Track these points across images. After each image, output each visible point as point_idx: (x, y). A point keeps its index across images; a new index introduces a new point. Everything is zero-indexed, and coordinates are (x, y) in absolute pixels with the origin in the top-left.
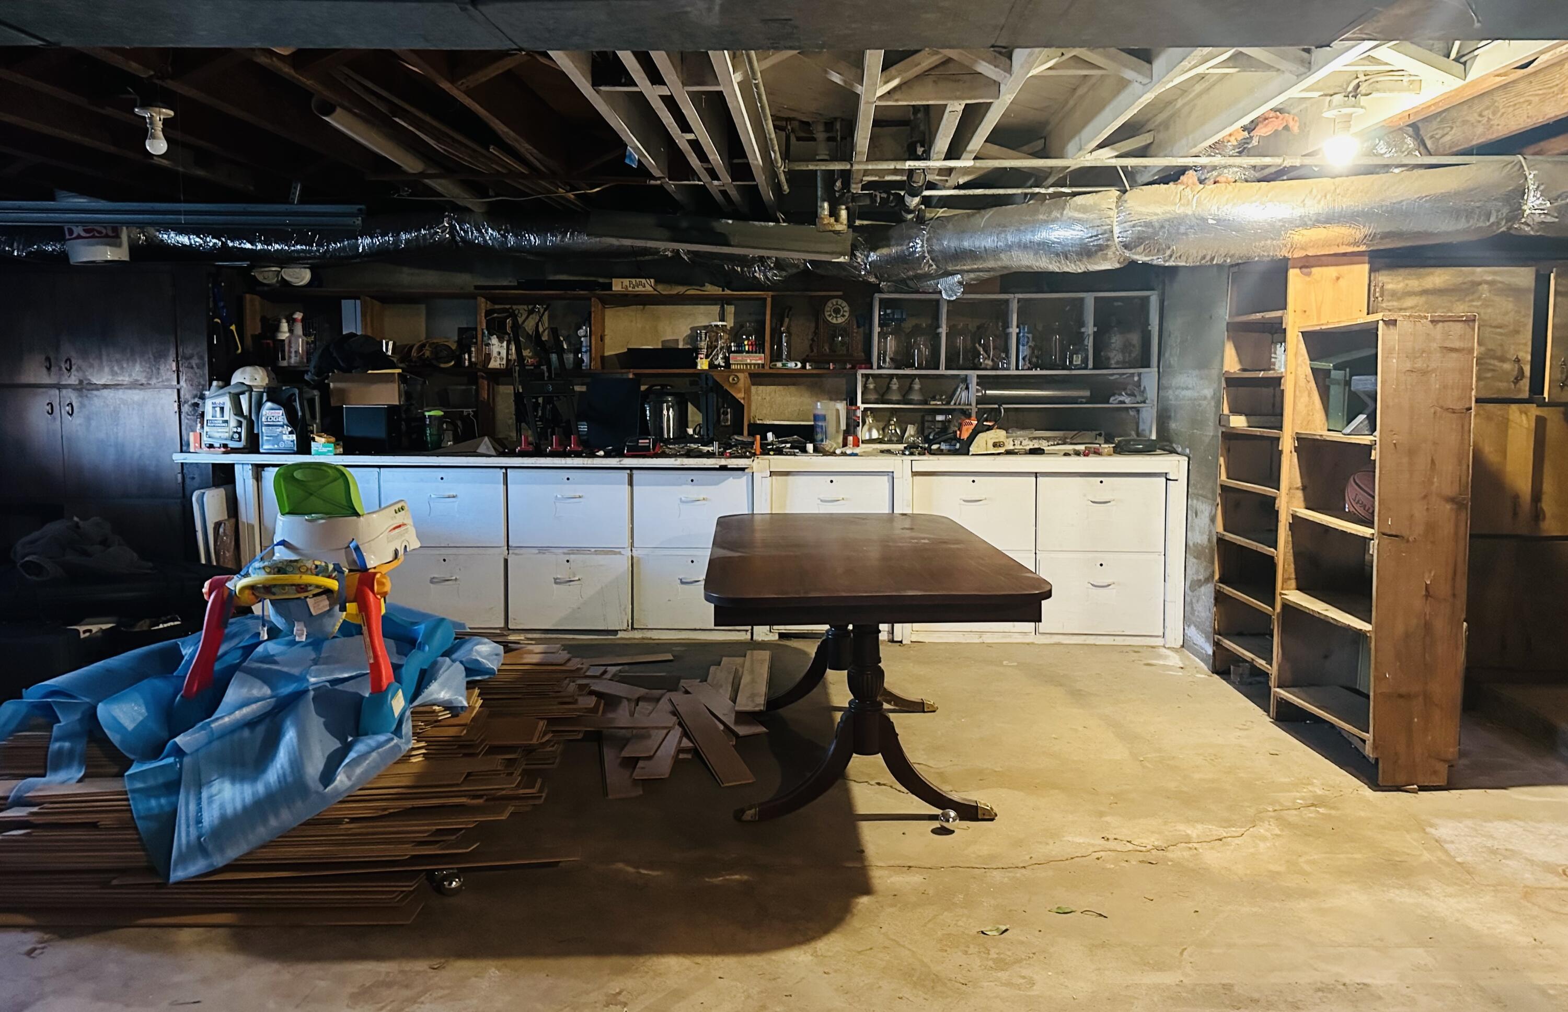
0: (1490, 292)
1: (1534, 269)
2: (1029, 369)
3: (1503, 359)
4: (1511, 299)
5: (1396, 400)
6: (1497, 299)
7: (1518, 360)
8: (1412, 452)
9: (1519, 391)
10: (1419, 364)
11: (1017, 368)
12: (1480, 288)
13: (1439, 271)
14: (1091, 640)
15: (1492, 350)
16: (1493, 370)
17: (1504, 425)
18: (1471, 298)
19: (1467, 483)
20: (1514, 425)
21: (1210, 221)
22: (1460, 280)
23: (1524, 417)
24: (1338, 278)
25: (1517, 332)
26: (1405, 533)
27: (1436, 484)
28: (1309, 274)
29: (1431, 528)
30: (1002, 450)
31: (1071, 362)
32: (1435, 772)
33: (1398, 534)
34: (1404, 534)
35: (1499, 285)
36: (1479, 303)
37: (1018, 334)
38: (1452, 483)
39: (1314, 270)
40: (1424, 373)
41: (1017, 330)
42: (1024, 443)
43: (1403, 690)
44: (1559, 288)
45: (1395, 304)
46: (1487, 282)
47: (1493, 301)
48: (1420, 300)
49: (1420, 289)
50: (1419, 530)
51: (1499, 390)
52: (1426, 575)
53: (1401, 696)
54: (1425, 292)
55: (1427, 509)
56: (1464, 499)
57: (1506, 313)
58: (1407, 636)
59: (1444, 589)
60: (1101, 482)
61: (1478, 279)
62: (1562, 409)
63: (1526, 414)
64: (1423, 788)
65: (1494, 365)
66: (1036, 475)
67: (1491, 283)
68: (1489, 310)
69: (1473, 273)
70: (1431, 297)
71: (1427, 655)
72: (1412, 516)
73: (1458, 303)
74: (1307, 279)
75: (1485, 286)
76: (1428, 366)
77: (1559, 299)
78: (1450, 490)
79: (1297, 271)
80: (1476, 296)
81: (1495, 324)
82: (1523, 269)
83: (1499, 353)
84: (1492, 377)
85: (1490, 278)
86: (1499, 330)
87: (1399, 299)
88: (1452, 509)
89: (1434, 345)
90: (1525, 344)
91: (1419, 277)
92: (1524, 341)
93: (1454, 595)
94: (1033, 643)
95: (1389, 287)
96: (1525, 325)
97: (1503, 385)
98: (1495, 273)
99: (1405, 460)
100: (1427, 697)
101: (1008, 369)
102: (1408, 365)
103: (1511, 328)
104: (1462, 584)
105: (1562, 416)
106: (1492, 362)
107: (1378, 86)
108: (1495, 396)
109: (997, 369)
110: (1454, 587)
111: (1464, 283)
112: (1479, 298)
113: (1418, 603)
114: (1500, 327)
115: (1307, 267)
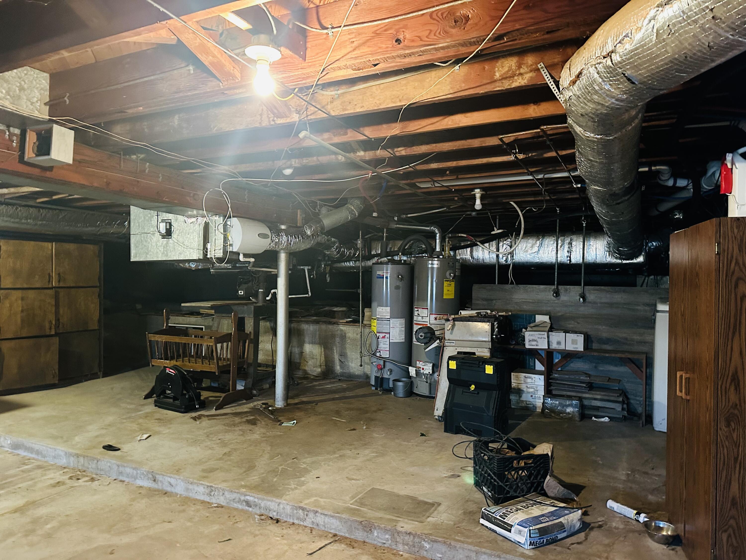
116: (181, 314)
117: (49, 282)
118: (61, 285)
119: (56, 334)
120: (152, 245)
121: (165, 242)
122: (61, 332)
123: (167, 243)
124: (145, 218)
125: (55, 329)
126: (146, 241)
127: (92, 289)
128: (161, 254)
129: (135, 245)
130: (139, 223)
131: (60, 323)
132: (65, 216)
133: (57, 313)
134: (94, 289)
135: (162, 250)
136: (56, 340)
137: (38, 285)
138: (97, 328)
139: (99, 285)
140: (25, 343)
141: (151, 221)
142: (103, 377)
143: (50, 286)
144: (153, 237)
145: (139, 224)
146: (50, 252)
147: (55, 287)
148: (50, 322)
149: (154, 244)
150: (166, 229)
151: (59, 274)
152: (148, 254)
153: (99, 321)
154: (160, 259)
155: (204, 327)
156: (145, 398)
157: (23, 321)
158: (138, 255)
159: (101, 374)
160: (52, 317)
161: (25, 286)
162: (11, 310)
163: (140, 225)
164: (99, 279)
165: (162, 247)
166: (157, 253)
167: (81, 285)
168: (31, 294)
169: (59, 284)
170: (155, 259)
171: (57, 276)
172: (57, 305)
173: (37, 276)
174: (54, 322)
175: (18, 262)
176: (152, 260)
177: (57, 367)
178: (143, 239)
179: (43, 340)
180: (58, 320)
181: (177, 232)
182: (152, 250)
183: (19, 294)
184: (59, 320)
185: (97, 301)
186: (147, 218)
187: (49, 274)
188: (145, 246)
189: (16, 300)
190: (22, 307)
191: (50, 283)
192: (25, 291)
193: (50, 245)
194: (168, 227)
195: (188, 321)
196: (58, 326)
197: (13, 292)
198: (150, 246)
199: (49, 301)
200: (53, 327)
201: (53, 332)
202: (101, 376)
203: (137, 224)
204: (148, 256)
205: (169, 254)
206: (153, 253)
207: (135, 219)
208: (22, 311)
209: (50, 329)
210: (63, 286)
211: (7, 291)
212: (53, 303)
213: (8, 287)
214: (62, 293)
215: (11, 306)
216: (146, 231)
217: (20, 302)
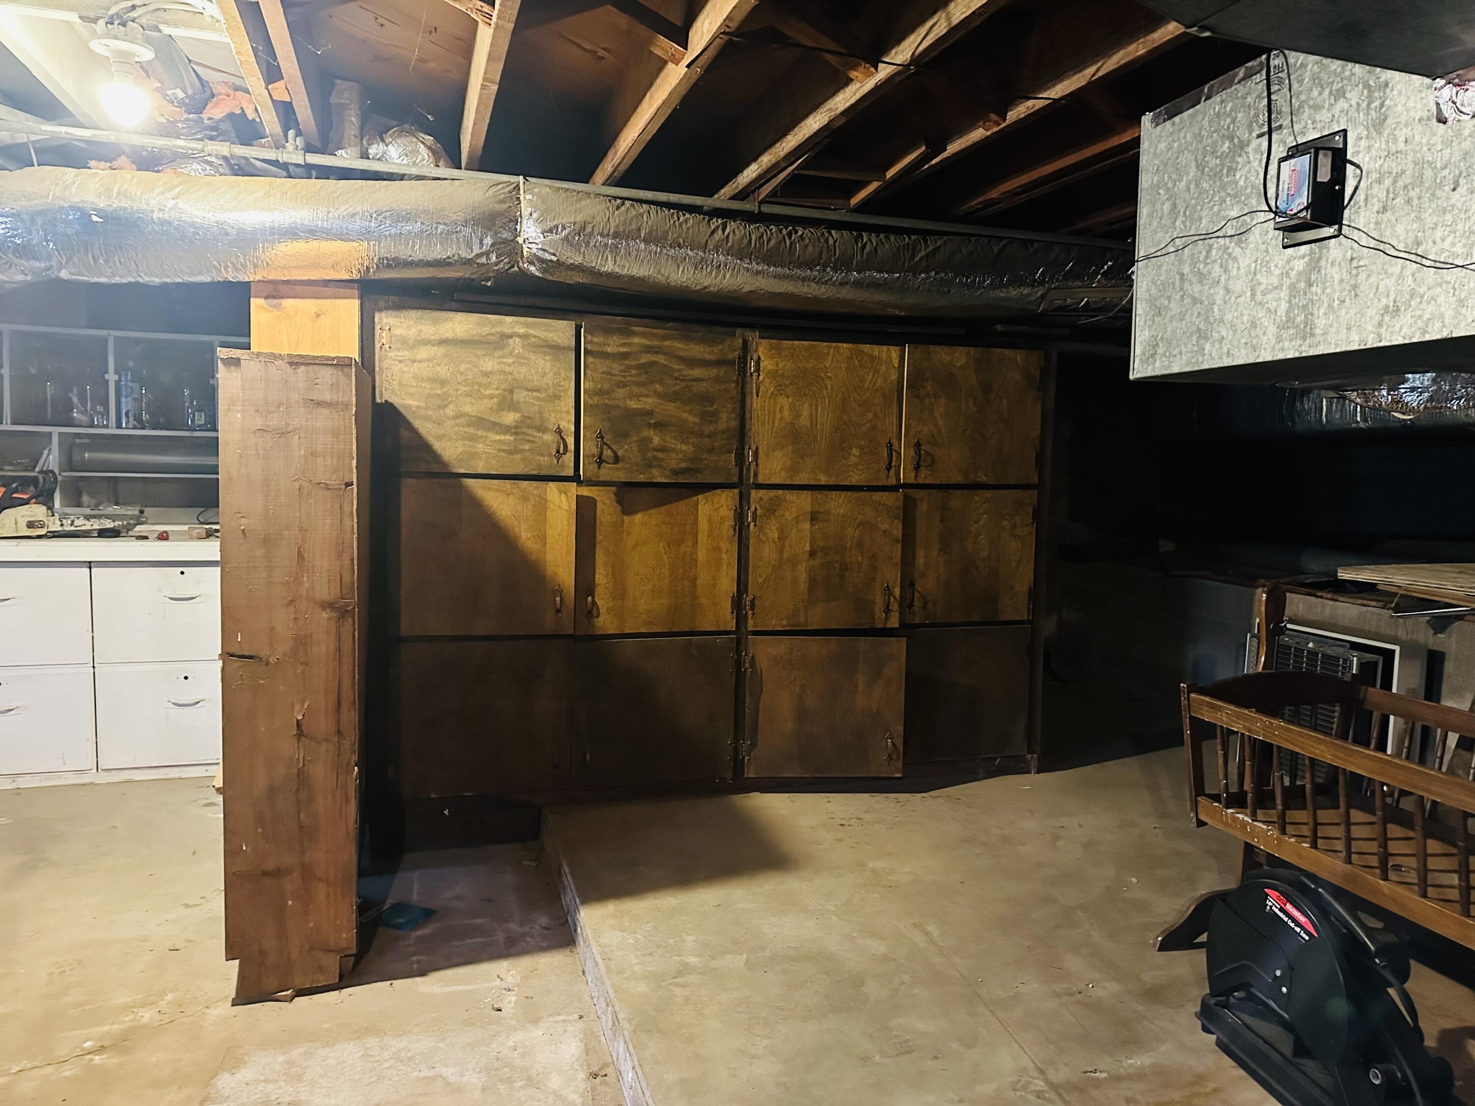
0: (523, 347)
1: (573, 323)
2: (135, 428)
3: (542, 429)
4: (547, 358)
5: (243, 471)
6: (532, 356)
7: (559, 431)
8: (268, 541)
9: (563, 466)
10: (275, 421)
11: (119, 426)
12: (511, 341)
13: (460, 316)
14: (175, 773)
15: (529, 418)
16: (533, 442)
17: (542, 506)
18: (501, 353)
19: (353, 583)
20: (552, 506)
21: (95, 218)
22: (486, 330)
23: (563, 497)
24: (318, 315)
25: (556, 397)
26: (264, 652)
27: (306, 585)
28: (278, 307)
29: (301, 642)
30: (42, 532)
31: (193, 421)
32: (321, 969)
33: (253, 654)
34: (261, 654)
35: (533, 339)
36: (511, 360)
37: (118, 383)
38: (329, 581)
39: (288, 303)
40: (283, 433)
41: (116, 377)
42: (76, 523)
43: (271, 864)
44: (589, 347)
45: (406, 353)
46: (519, 336)
47: (527, 359)
48: (440, 351)
49: (437, 337)
50: (283, 648)
51: (540, 466)
52: (297, 708)
53: (266, 874)
54: (444, 342)
55: (296, 619)
56: (347, 605)
57: (544, 375)
58: (272, 791)
59: (323, 725)
60: (182, 573)
61: (508, 331)
62: (614, 489)
63: (566, 493)
64: (301, 993)
65: (532, 436)
66: (90, 565)
67: (524, 337)
68: (524, 370)
69: (501, 323)
70: (450, 348)
71: (302, 814)
72: (272, 629)
73: (487, 359)
74: (275, 313)
75: (517, 340)
76: (287, 424)
77: (590, 359)
78: (325, 590)
79: (261, 301)
80: (507, 351)
81: (531, 385)
82: (560, 322)
83: (538, 423)
84: (531, 450)
85: (522, 331)
86: (535, 394)
87: (412, 347)
88: (329, 619)
89: (295, 397)
90: (568, 412)
91: (435, 322)
92: (565, 409)
93: (339, 732)
94: (92, 783)
95: (397, 332)
96: (566, 390)
97: (544, 460)
98: (527, 325)
99: (260, 553)
100: (307, 872)
101: (107, 427)
102: (259, 422)
103: (551, 391)
104: (351, 718)
105: (613, 496)
106: (530, 431)
107: (167, 16)
108: (535, 472)
109: (92, 426)
110: (338, 722)
111: (492, 334)
112: (511, 354)
113: (287, 746)
114: (538, 391)
115: (275, 297)
116: (1304, 585)
117: (889, 468)
118: (924, 477)
119: (906, 629)
120: (1227, 290)
121: (1300, 265)
122: (917, 621)
123: (1315, 265)
124: (1201, 167)
125: (901, 613)
126: (1202, 277)
127: (1014, 492)
128: (1272, 330)
129: (1152, 301)
130: (1172, 197)
131: (917, 595)
132: (937, 249)
133: (907, 562)
134: (1020, 493)
135: (1284, 306)
136: (898, 647)
137: (855, 479)
138: (1025, 617)
139: (1036, 480)
140: (815, 647)
141: (1232, 171)
142: (1038, 772)
143: (892, 481)
144: (1237, 251)
145: (1175, 205)
146: (894, 377)
147: (905, 486)
148: (888, 591)
149: (1238, 286)
150: (1316, 187)
151: (918, 445)
152: (1206, 339)
153: (1033, 594)
154: (1266, 356)
155: (1397, 648)
156: (1163, 947)
157: (812, 581)
158: (1160, 351)
159: (1033, 759)
160: (892, 576)
161: (823, 480)
162: (781, 550)
163: (1181, 207)
164: (1040, 460)
165: (1284, 294)
166: (1254, 325)
167: (983, 478)
168: (838, 503)
169: (916, 477)
170: (1242, 357)
171: (912, 453)
172: (908, 540)
173: (854, 451)
174: (897, 592)
175: (806, 406)
176: (1227, 362)
177: (899, 729)
178: (1186, 269)
179: (863, 643)
180: (908, 584)
181: (1379, 192)
182: (1229, 317)
183: (803, 501)
184: (912, 585)
185: (1028, 532)
186: (1214, 162)
187: (890, 446)
188: (1195, 300)
189: (797, 520)
190: (813, 541)
191: (892, 470)
192: (819, 495)
193: (894, 352)
194: (1324, 176)
195: (1328, 611)
196: (911, 605)
197: (790, 496)
198: (1219, 299)
199: (885, 526)
200: (895, 607)
201: (894, 622)
202: (1034, 764)
203: (1167, 207)
204: (1208, 346)
205: (1321, 323)
206: (1233, 327)
207: (1155, 187)
208: (812, 554)
209: (887, 610)
210: (930, 481)
211: (773, 493)
212: (898, 532)
213: (777, 481)
214: (924, 503)
215: (782, 538)
216: (1205, 225)
217: (807, 526)
